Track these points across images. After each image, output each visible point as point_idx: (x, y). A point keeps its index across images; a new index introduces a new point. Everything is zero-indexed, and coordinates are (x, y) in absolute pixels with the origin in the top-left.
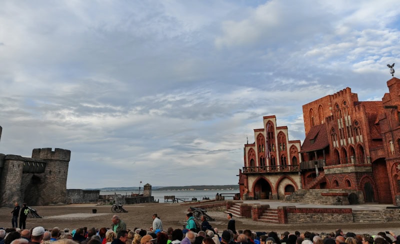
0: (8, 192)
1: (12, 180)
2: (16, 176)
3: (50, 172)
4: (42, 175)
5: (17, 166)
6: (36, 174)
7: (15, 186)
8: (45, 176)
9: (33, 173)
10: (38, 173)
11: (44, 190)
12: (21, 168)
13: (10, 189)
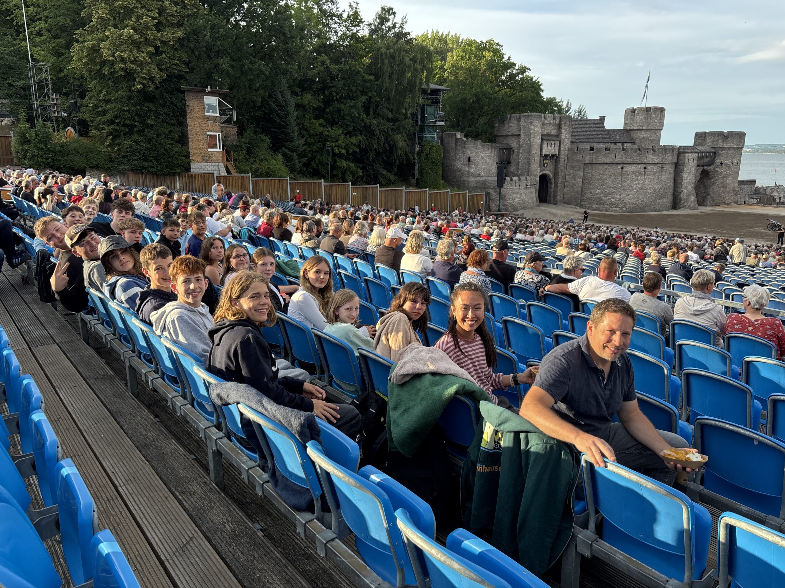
0: (685, 191)
1: (687, 177)
2: (690, 172)
3: (721, 164)
4: (712, 167)
5: (692, 160)
6: (705, 168)
7: (689, 183)
8: (715, 168)
9: (703, 166)
10: (707, 165)
11: (714, 187)
12: (695, 162)
13: (686, 187)
